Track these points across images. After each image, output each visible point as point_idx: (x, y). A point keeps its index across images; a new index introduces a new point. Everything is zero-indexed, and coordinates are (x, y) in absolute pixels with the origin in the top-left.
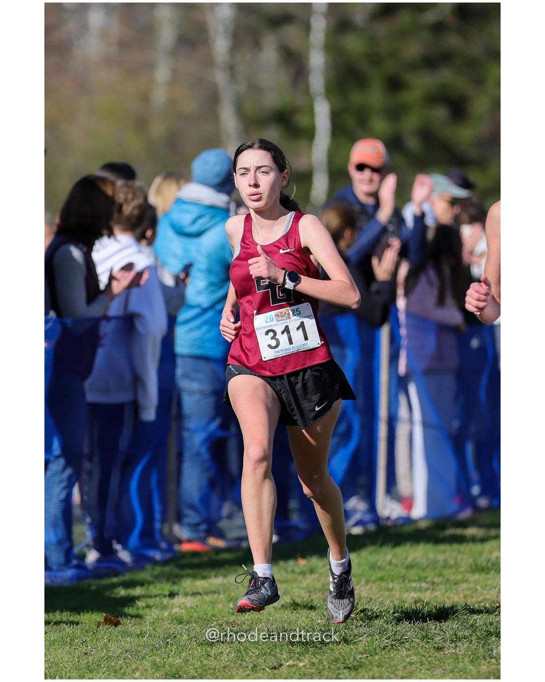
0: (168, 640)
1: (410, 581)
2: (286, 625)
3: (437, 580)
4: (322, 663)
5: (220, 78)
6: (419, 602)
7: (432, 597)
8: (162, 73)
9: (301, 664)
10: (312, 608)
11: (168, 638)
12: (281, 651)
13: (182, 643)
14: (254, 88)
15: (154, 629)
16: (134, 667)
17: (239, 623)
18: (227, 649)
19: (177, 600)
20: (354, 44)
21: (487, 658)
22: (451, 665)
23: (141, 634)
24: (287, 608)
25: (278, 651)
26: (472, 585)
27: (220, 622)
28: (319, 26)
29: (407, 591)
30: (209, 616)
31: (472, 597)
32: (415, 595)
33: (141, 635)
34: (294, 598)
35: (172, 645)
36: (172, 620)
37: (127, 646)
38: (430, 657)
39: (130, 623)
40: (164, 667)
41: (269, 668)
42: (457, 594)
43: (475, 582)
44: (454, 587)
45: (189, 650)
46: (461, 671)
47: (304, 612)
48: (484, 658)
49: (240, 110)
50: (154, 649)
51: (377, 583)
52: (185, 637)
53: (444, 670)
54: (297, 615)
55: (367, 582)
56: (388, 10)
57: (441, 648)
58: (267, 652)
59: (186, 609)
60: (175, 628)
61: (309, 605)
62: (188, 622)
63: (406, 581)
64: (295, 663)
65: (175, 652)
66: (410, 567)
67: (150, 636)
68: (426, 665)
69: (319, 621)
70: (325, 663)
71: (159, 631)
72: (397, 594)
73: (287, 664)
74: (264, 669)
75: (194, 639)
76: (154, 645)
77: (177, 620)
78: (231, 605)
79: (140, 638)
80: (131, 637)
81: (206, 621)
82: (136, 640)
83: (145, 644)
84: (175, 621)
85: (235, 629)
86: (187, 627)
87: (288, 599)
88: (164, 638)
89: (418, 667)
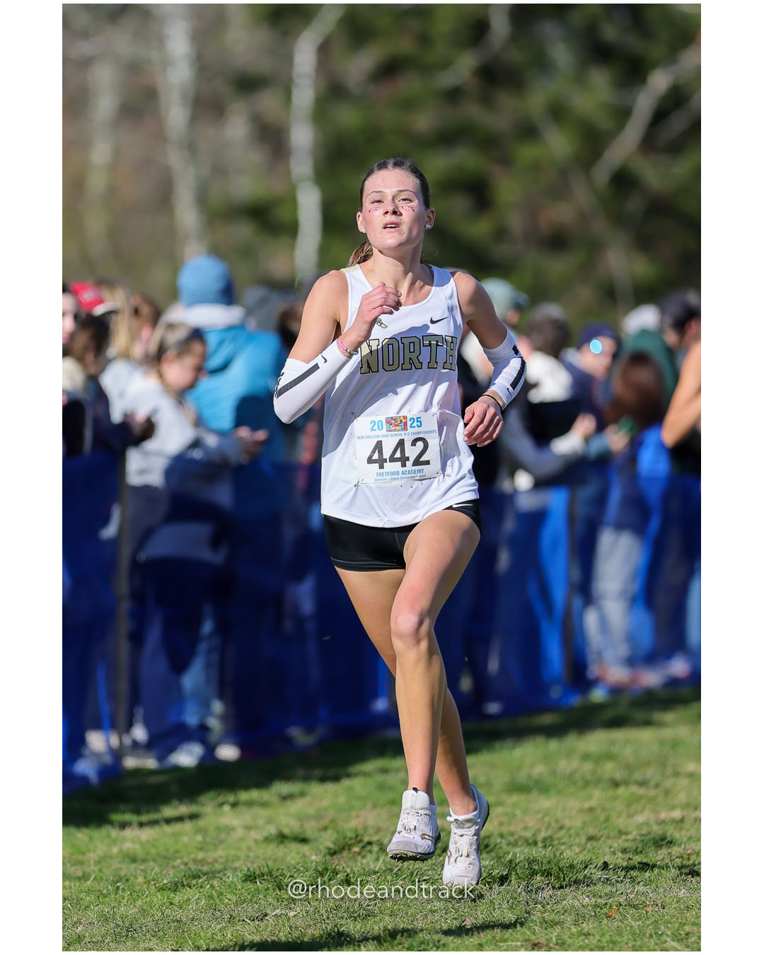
0: (119, 884)
2: (270, 864)
4: (318, 911)
5: (175, 159)
8: (101, 153)
9: (292, 914)
10: (304, 840)
11: (119, 881)
12: (264, 897)
13: (138, 888)
14: (220, 170)
15: (100, 870)
16: (75, 920)
17: (210, 861)
18: (196, 894)
19: (128, 833)
20: (348, 117)
21: (530, 903)
22: (484, 913)
24: (271, 841)
25: (261, 896)
26: (509, 810)
27: (186, 860)
28: (305, 95)
30: (170, 852)
31: (509, 825)
33: (85, 877)
34: (281, 828)
35: (123, 890)
36: (124, 857)
38: (458, 902)
39: (69, 862)
40: (113, 919)
41: (250, 919)
43: (515, 805)
45: (146, 897)
47: (294, 847)
48: (528, 903)
49: (202, 200)
52: (141, 880)
53: (476, 919)
54: (285, 850)
55: (374, 806)
58: (247, 898)
59: (142, 844)
60: (127, 869)
61: (301, 836)
62: (144, 861)
64: (283, 912)
65: (128, 900)
67: (95, 879)
68: (453, 914)
69: (313, 858)
70: (322, 912)
71: (106, 872)
73: (274, 913)
74: (243, 920)
75: (153, 883)
76: (100, 891)
77: (130, 858)
78: (199, 838)
79: (83, 881)
80: (70, 881)
81: (166, 859)
82: (77, 884)
83: (88, 889)
84: (127, 860)
85: (205, 869)
86: (142, 867)
87: (272, 830)
88: (113, 880)
89: (442, 916)
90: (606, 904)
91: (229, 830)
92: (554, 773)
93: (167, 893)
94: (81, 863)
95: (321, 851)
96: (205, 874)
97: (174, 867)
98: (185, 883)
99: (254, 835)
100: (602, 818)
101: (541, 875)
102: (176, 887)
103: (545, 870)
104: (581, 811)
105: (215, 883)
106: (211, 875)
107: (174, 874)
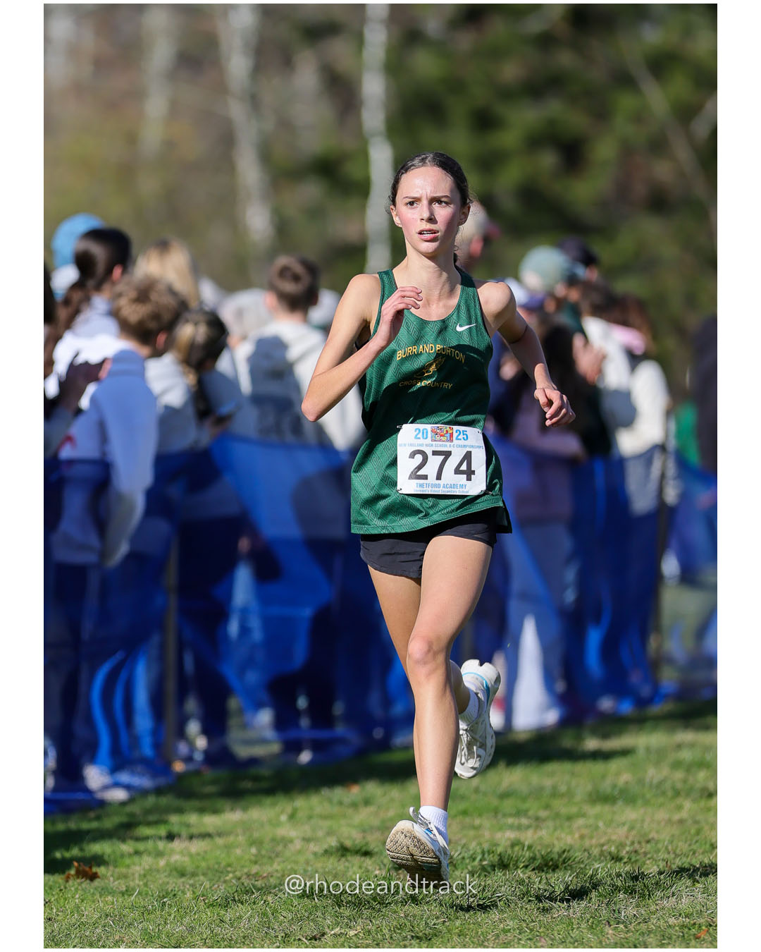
0: (165, 900)
1: (505, 815)
2: (330, 879)
3: (543, 814)
4: (381, 930)
5: (237, 111)
6: (517, 844)
7: (536, 837)
8: (156, 106)
9: (352, 933)
10: (367, 854)
11: (165, 896)
12: (323, 914)
13: (185, 904)
14: (285, 124)
15: (146, 885)
16: (117, 938)
17: (265, 875)
18: (248, 911)
19: (177, 845)
20: (426, 65)
21: (612, 923)
22: (561, 933)
23: (126, 891)
24: (331, 854)
25: (319, 914)
26: (591, 821)
27: (238, 874)
28: (377, 40)
29: (501, 829)
30: (222, 865)
31: (591, 838)
32: (511, 835)
33: (128, 892)
34: (342, 840)
35: (170, 906)
36: (171, 871)
37: (108, 909)
38: (533, 921)
39: (112, 876)
40: (159, 937)
41: (306, 939)
42: (571, 833)
43: (597, 817)
44: (567, 824)
45: (195, 914)
46: (577, 941)
47: (356, 860)
48: (609, 923)
49: (266, 156)
50: (145, 912)
51: (460, 818)
52: (189, 895)
53: (552, 940)
54: (347, 864)
56: (474, 14)
57: (547, 909)
58: (304, 916)
59: (191, 855)
60: (174, 883)
61: (364, 849)
62: (194, 875)
63: (500, 816)
64: (343, 931)
65: (175, 916)
66: (505, 796)
67: (140, 893)
68: (527, 934)
69: (377, 872)
70: (386, 931)
71: (152, 886)
72: (487, 834)
73: (333, 932)
74: (299, 939)
75: (202, 899)
76: (145, 907)
77: (178, 872)
78: (254, 850)
79: (126, 897)
80: (113, 896)
81: (217, 873)
82: (120, 900)
83: (132, 905)
84: (174, 873)
85: (259, 884)
86: (191, 882)
87: (333, 842)
88: (159, 896)
89: (515, 936)
90: (695, 924)
91: (286, 841)
92: (641, 782)
93: (217, 910)
94: (125, 877)
95: (385, 865)
96: (258, 890)
97: (225, 882)
98: (237, 899)
99: (313, 847)
100: (693, 831)
101: (624, 893)
102: (226, 903)
103: (629, 887)
104: (669, 821)
105: (270, 899)
106: (265, 890)
107: (225, 889)
